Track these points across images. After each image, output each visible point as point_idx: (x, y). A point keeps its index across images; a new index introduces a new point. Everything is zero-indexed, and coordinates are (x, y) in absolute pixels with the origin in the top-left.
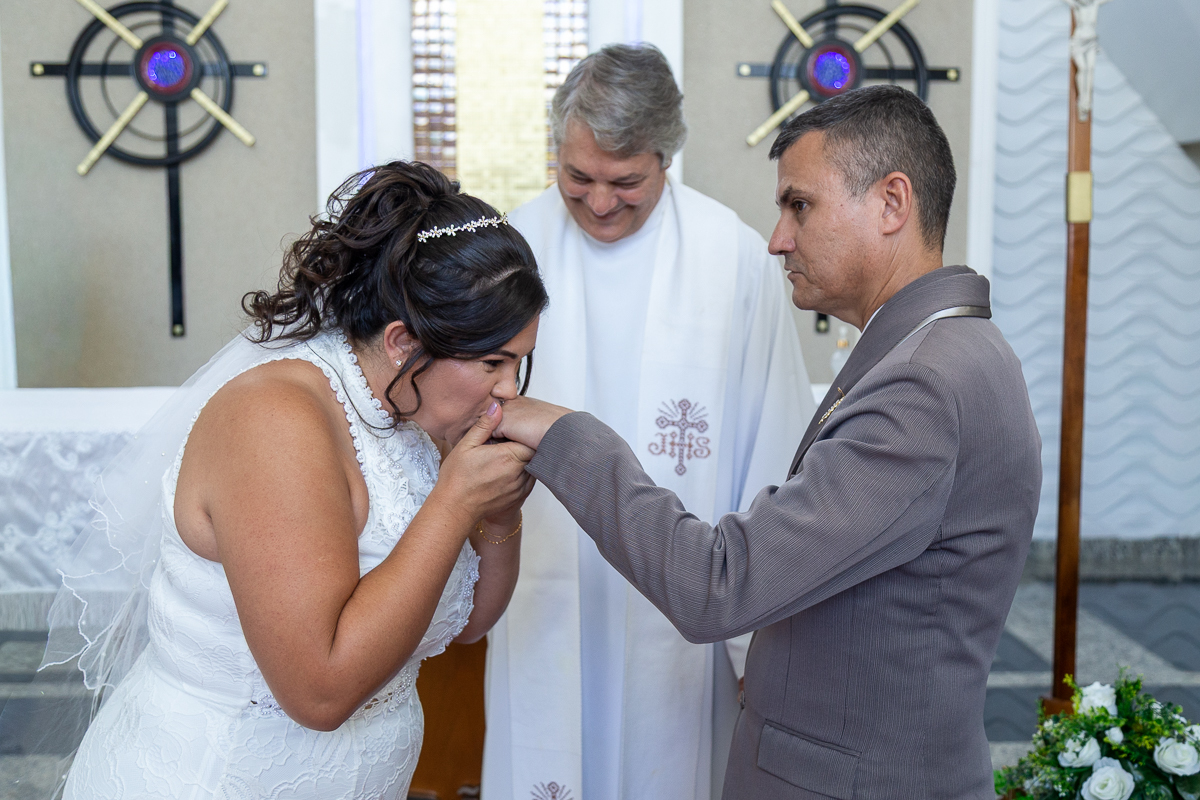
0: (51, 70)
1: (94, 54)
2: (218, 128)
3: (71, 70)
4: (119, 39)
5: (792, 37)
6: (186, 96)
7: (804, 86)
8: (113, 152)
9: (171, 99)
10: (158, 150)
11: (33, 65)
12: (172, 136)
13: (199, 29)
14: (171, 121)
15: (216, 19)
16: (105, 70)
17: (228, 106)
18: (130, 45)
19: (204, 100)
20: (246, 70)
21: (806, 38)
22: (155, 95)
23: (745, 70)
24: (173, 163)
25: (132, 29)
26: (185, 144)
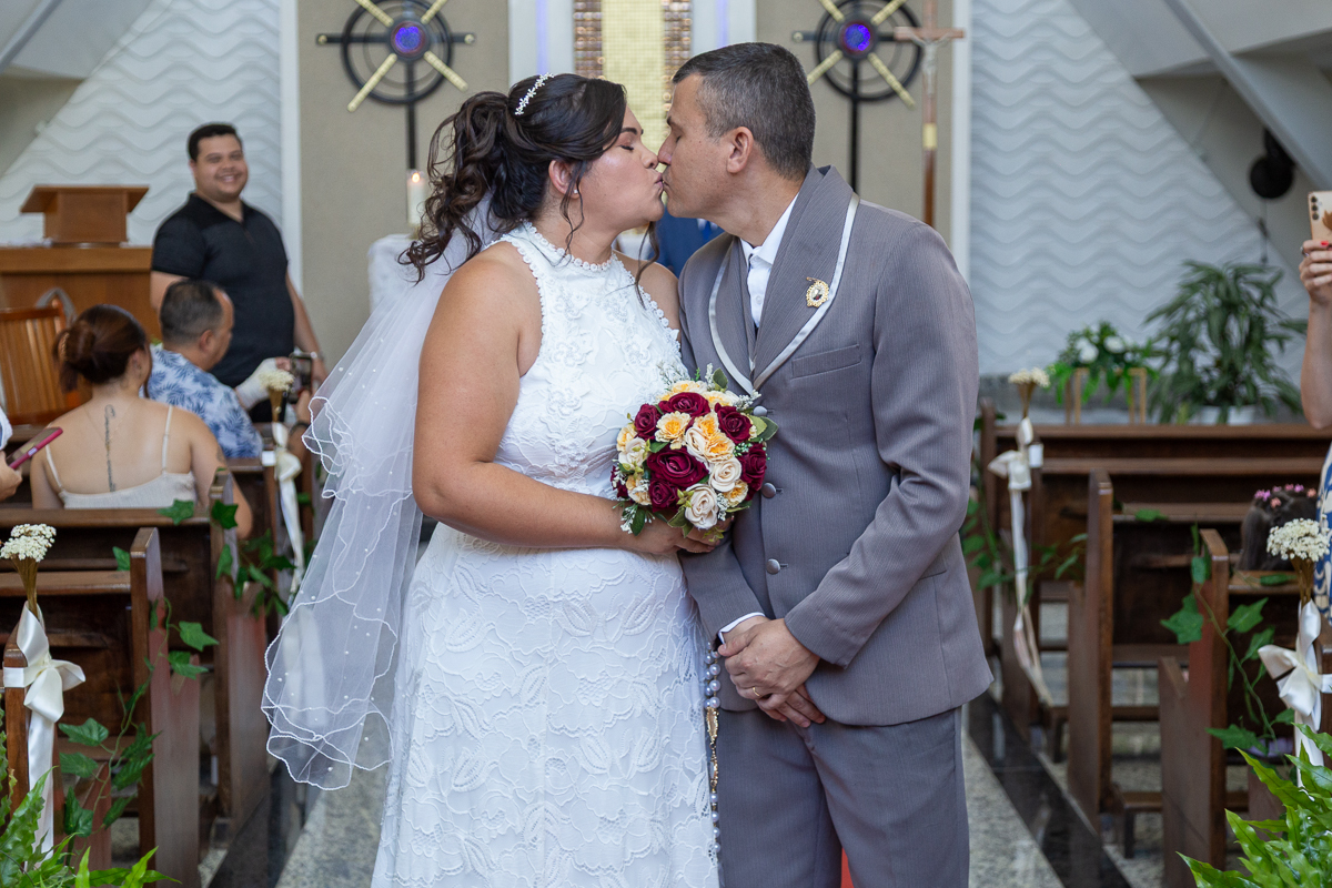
0: (331, 40)
1: (360, 29)
2: (442, 79)
3: (345, 40)
4: (376, 19)
5: (829, 16)
6: (421, 57)
7: (839, 47)
8: (373, 96)
9: (410, 61)
10: (401, 93)
11: (319, 36)
12: (410, 83)
13: (430, 13)
14: (410, 73)
15: (443, 6)
16: (366, 40)
17: (448, 62)
18: (382, 23)
19: (433, 59)
20: (461, 39)
21: (838, 15)
22: (401, 57)
23: (798, 35)
24: (411, 102)
25: (387, 12)
26: (420, 88)
